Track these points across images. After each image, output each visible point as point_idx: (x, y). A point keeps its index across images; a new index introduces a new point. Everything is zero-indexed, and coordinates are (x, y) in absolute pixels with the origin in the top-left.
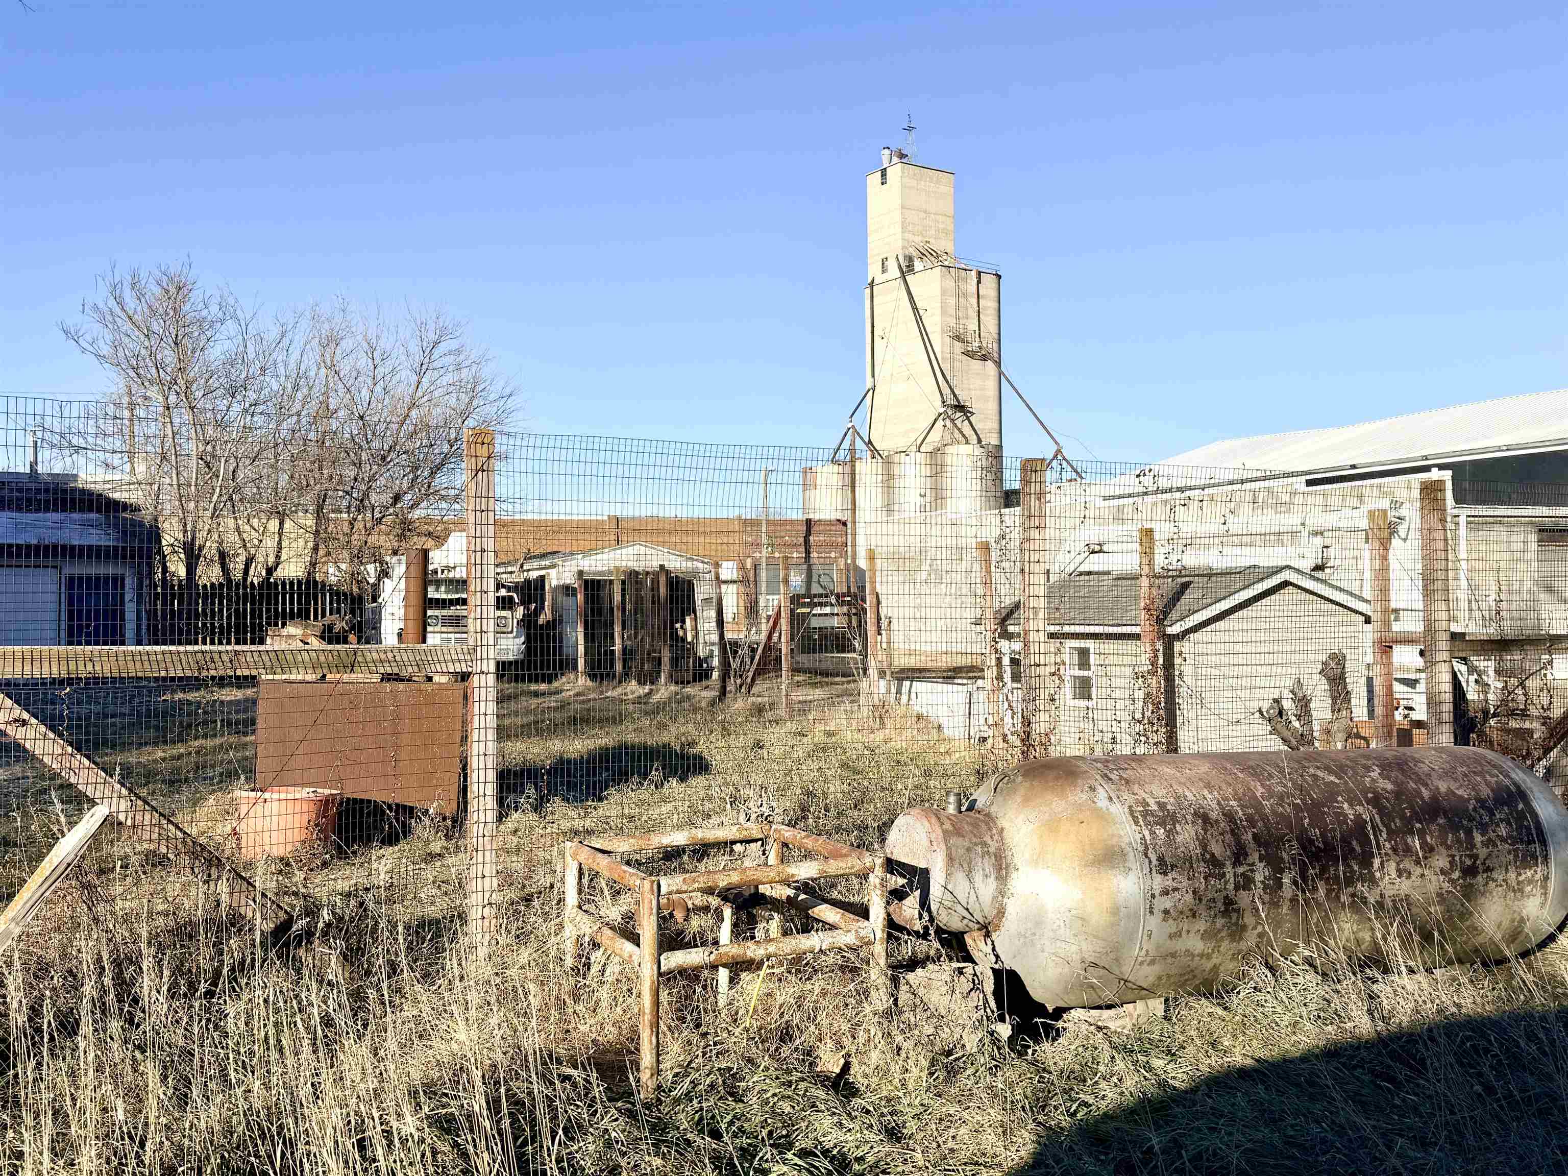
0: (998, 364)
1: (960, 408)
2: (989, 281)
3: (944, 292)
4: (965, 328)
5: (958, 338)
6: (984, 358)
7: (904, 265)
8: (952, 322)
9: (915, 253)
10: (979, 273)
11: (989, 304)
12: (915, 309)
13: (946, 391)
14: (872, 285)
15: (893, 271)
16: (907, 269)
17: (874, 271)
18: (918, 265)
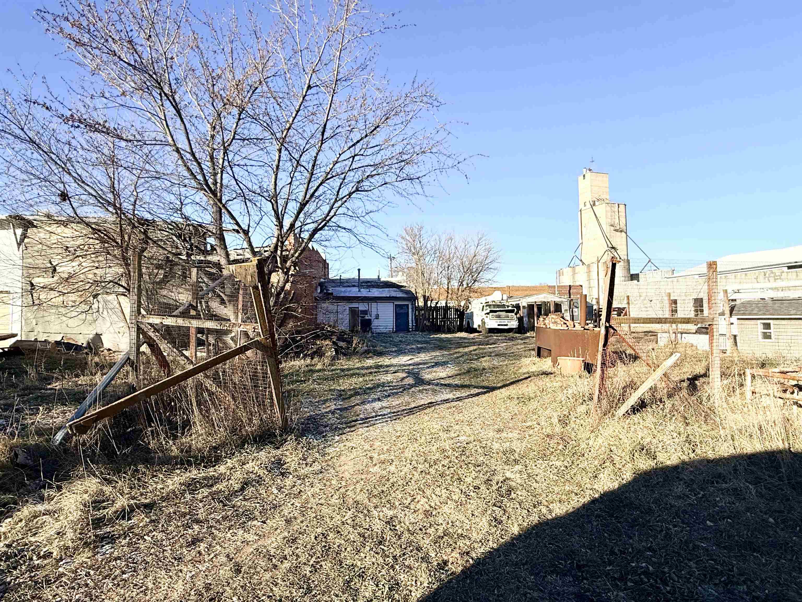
0: (626, 233)
1: (613, 248)
2: (622, 208)
3: (606, 211)
4: (614, 222)
5: (612, 226)
6: (621, 231)
7: (592, 204)
8: (610, 221)
9: (596, 200)
10: (618, 205)
11: (622, 214)
12: (596, 217)
13: (608, 243)
14: (581, 211)
15: (588, 206)
16: (593, 204)
17: (581, 206)
18: (597, 203)
